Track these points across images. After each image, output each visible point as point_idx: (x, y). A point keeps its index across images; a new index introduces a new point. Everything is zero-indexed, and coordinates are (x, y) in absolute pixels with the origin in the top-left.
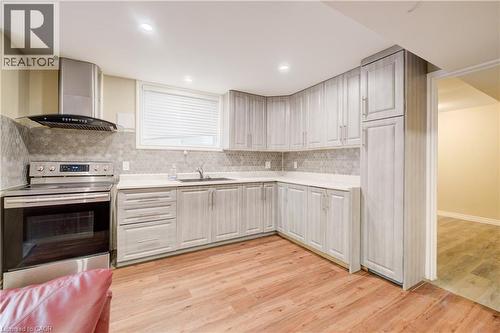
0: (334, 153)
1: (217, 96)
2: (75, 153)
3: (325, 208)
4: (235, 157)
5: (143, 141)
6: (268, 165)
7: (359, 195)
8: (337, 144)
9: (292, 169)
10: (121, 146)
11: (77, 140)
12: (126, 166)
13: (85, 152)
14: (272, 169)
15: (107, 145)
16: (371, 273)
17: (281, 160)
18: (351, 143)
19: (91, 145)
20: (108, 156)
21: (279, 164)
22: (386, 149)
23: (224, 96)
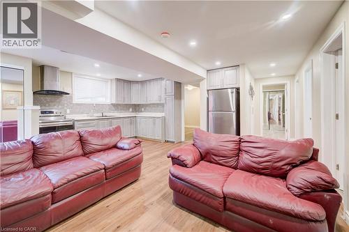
0: (158, 105)
1: (108, 79)
2: (45, 106)
3: (154, 124)
4: (116, 106)
5: (76, 100)
6: (131, 110)
7: (164, 119)
8: (158, 102)
9: (141, 111)
10: (66, 102)
11: (45, 100)
12: (68, 111)
13: (49, 105)
14: (133, 112)
15: (59, 102)
16: (168, 142)
17: (136, 108)
18: (162, 102)
19: (52, 102)
20: (60, 107)
21: (136, 109)
22: (170, 104)
23: (111, 80)
